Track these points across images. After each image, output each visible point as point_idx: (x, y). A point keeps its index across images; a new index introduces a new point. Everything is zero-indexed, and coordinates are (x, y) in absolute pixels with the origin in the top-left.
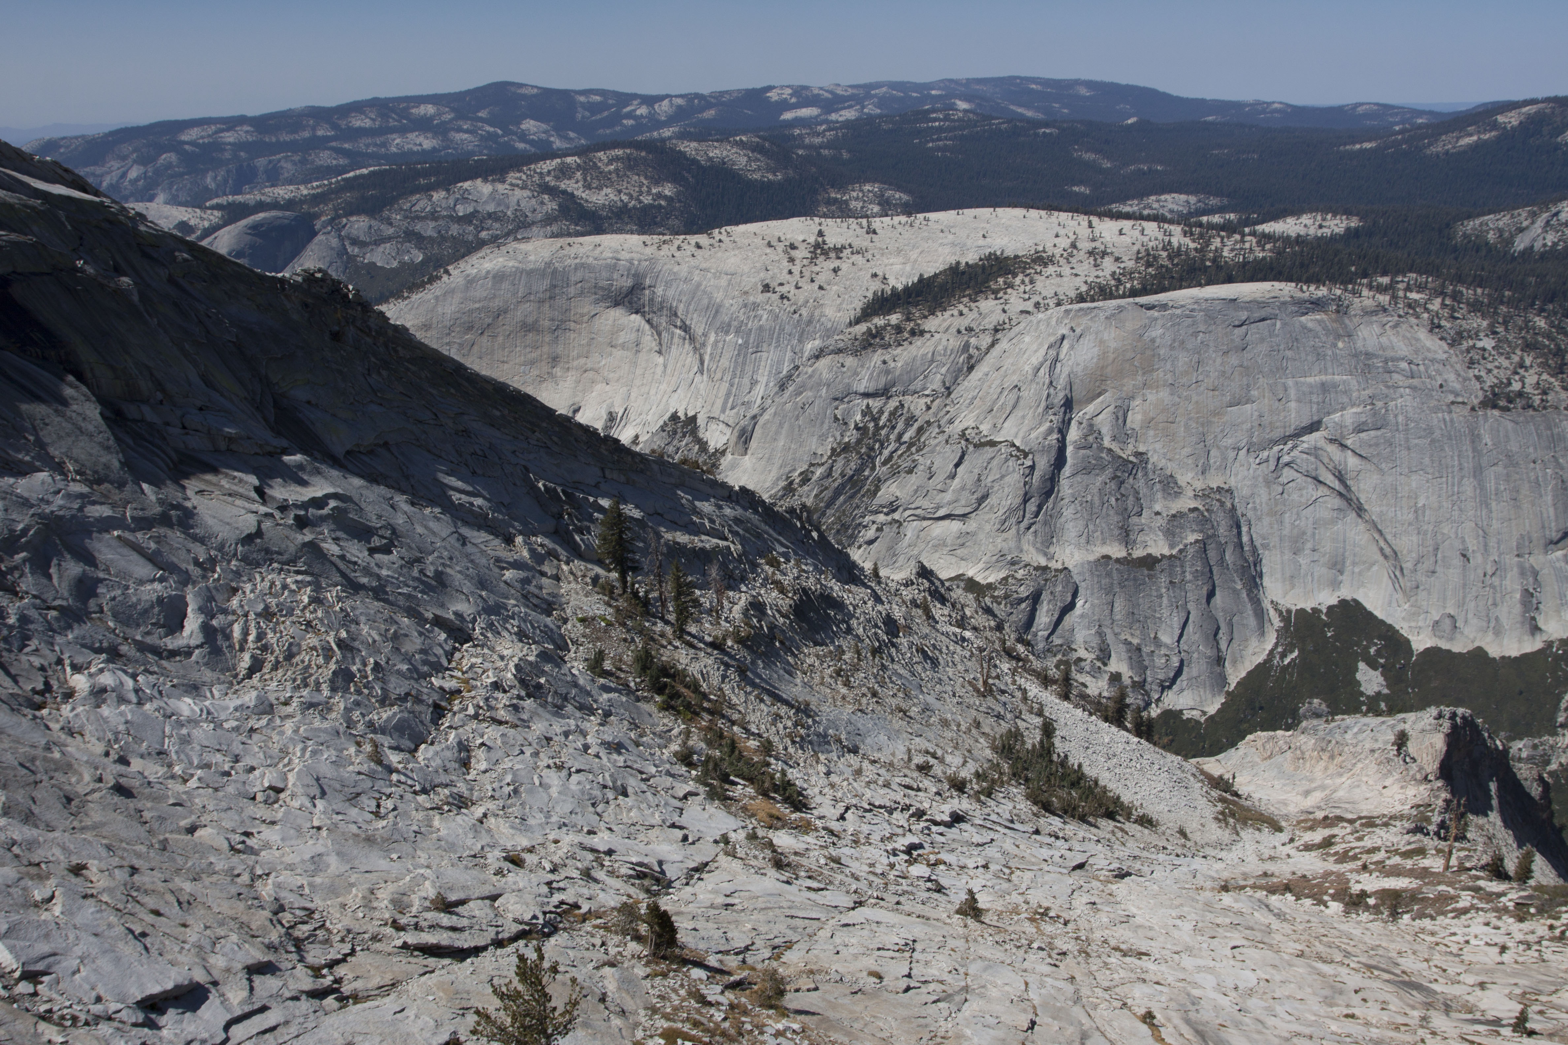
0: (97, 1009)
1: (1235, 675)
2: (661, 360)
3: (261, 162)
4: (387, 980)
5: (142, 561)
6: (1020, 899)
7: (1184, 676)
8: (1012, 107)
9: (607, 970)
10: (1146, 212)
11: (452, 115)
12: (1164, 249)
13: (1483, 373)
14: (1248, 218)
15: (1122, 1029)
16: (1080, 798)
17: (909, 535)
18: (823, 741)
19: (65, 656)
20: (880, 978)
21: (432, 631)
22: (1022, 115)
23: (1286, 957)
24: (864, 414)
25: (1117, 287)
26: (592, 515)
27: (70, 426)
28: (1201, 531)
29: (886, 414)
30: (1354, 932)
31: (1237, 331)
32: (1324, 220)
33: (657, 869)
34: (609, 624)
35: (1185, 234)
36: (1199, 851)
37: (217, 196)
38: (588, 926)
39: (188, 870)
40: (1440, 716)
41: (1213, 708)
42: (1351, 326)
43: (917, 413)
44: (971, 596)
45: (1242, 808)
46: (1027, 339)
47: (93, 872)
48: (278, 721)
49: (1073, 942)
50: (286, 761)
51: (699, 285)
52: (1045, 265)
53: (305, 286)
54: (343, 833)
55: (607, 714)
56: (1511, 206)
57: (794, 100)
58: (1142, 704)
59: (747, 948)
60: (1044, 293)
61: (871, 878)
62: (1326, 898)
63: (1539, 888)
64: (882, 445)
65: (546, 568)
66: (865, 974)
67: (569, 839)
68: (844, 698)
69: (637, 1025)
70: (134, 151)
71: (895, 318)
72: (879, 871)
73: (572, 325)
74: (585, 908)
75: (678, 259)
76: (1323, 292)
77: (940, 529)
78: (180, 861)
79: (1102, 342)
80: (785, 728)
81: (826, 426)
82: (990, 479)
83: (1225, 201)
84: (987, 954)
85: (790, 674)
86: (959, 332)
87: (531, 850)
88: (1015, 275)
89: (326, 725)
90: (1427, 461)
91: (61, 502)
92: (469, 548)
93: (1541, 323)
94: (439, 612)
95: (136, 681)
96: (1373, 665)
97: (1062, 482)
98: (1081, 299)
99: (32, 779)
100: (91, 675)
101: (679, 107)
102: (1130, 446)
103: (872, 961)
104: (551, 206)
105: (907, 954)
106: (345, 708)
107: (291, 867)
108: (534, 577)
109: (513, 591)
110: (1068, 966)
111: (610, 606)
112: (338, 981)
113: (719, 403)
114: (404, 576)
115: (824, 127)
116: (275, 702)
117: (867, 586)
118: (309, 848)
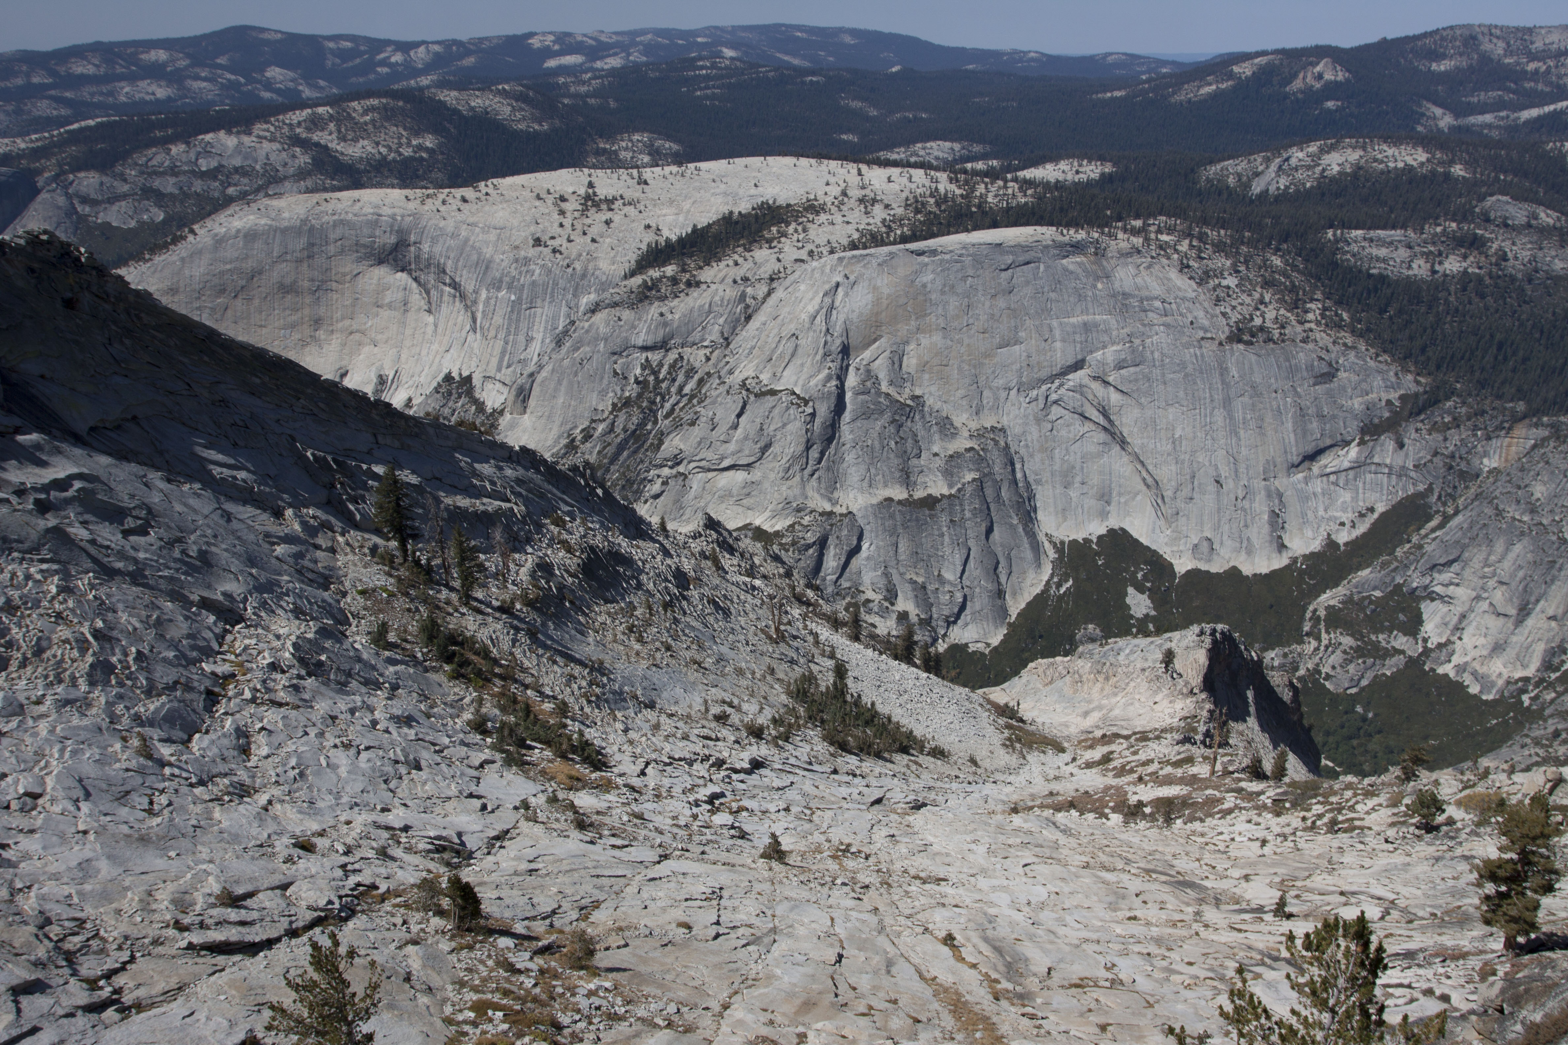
1: (1016, 607)
2: (431, 319)
4: (173, 983)
6: (822, 838)
7: (968, 611)
8: (778, 55)
9: (410, 948)
10: (913, 160)
11: (187, 62)
12: (932, 195)
13: (1228, 310)
14: (1010, 165)
15: (925, 953)
16: (875, 736)
17: (695, 487)
18: (619, 698)
20: (689, 928)
21: (199, 615)
22: (788, 63)
23: (1073, 869)
24: (644, 368)
25: (888, 234)
26: (366, 483)
28: (978, 470)
29: (666, 367)
30: (1133, 840)
31: (1004, 275)
32: (1080, 165)
33: (457, 841)
34: (391, 595)
35: (951, 180)
36: (989, 777)
38: (387, 906)
40: (1202, 633)
41: (996, 640)
42: (1108, 268)
43: (697, 365)
44: (759, 545)
45: (1027, 733)
46: (802, 287)
48: (30, 723)
49: (875, 874)
50: (43, 763)
51: (467, 240)
52: (817, 213)
53: (29, 249)
54: (113, 835)
55: (395, 687)
56: (1248, 152)
57: (557, 47)
58: (929, 640)
59: (554, 912)
60: (818, 242)
61: (675, 830)
62: (1107, 811)
63: (1293, 784)
64: (663, 398)
65: (320, 541)
66: (674, 925)
67: (361, 819)
68: (637, 654)
71: (670, 270)
72: (682, 823)
73: (334, 284)
74: (383, 888)
75: (444, 214)
76: (1081, 235)
77: (725, 480)
79: (875, 288)
80: (580, 688)
81: (605, 382)
82: (772, 428)
83: (988, 148)
84: (793, 895)
85: (582, 633)
86: (735, 282)
87: (322, 834)
88: (788, 224)
89: (86, 722)
90: (1181, 394)
92: (235, 524)
93: (1277, 261)
94: (205, 594)
96: (1141, 589)
97: (843, 428)
98: (853, 246)
101: (437, 54)
102: (907, 390)
103: (681, 912)
104: (303, 159)
105: (715, 902)
106: (107, 702)
107: (56, 877)
108: (307, 551)
109: (286, 567)
110: (872, 898)
111: (391, 576)
112: (118, 991)
113: (494, 361)
114: (164, 558)
115: (589, 75)
116: (25, 702)
117: (655, 541)
118: (76, 854)
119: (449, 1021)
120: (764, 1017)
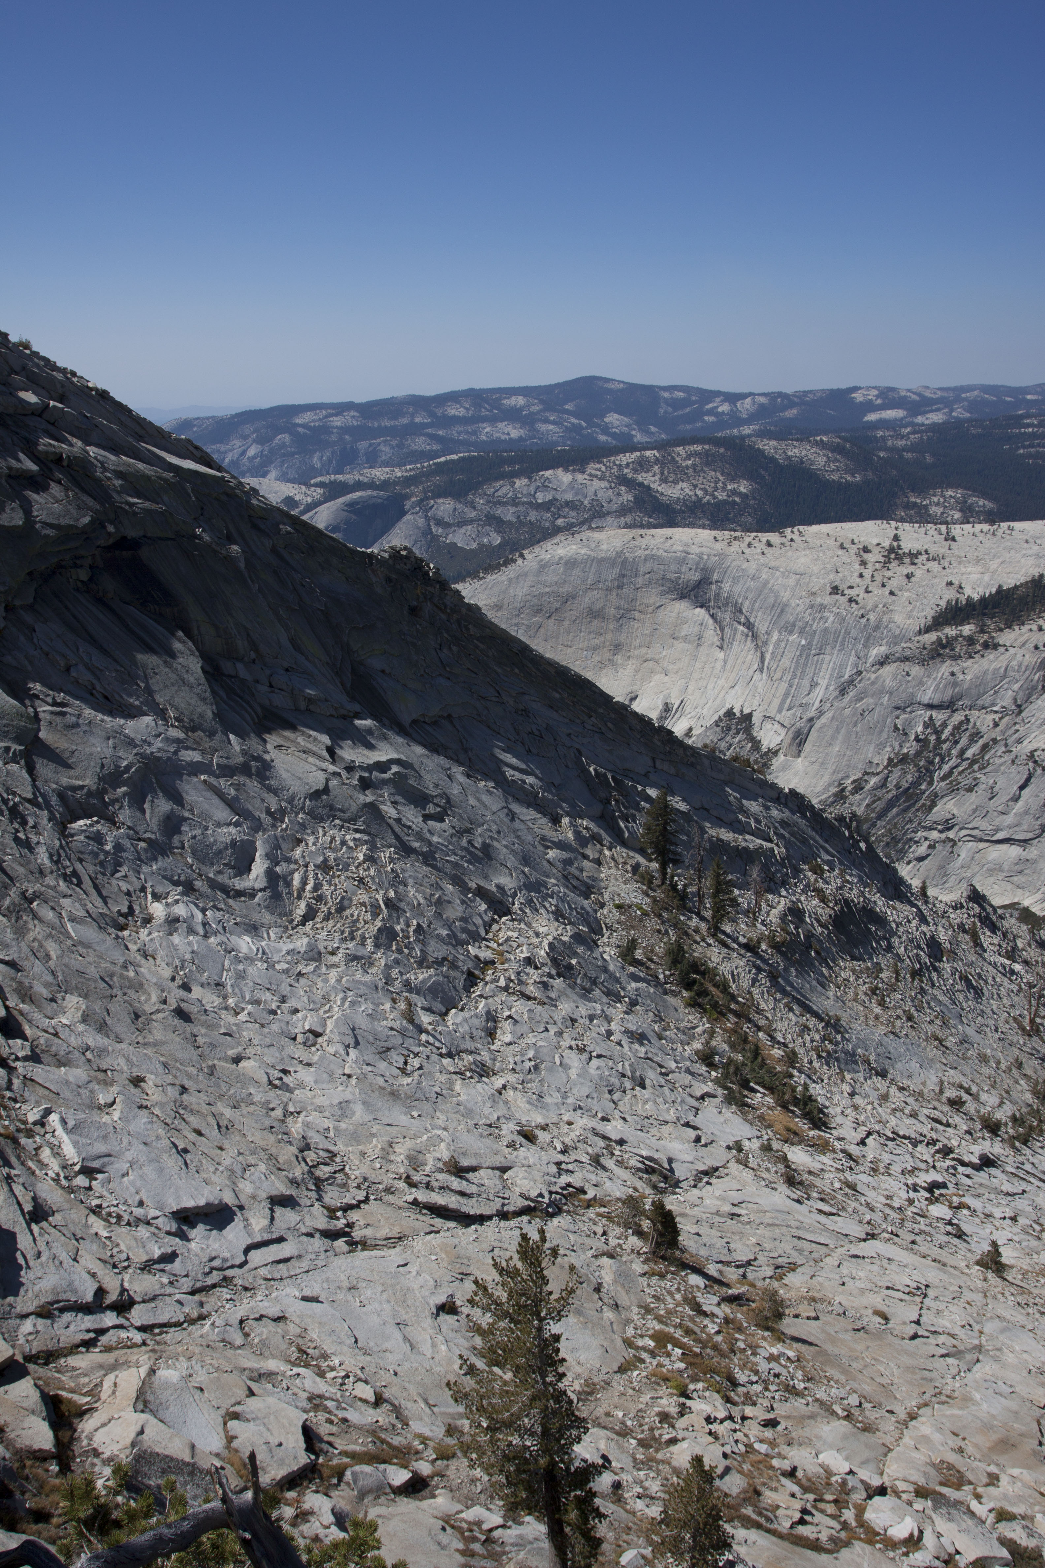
0: (139, 1212)
2: (721, 655)
3: (363, 445)
4: (395, 1232)
5: (222, 805)
9: (605, 1260)
11: (541, 407)
17: (963, 855)
18: (850, 1060)
19: (148, 885)
20: (886, 1319)
21: (474, 901)
24: (926, 726)
26: (638, 804)
27: (175, 676)
29: (950, 728)
33: (666, 1166)
34: (645, 914)
37: (322, 475)
38: (591, 1213)
39: (230, 1097)
43: (983, 729)
44: (1024, 927)
47: (149, 1085)
48: (324, 969)
50: (327, 1007)
51: (766, 583)
54: (371, 1084)
55: (633, 1003)
57: (879, 402)
59: (749, 1263)
61: (887, 1211)
64: (943, 759)
65: (589, 851)
66: (870, 1312)
67: (583, 1122)
68: (877, 1018)
69: (628, 1321)
70: (255, 431)
71: (968, 629)
72: (897, 1205)
73: (637, 614)
74: (590, 1195)
75: (748, 556)
77: (996, 853)
78: (224, 1087)
80: (812, 1041)
81: (884, 735)
84: (1006, 1314)
85: (823, 986)
86: (1037, 647)
87: (545, 1128)
89: (366, 978)
91: (160, 745)
92: (517, 824)
94: (482, 883)
95: (205, 915)
99: (109, 992)
100: (167, 905)
101: (762, 405)
103: (879, 1300)
104: (627, 497)
105: (918, 1299)
106: (386, 965)
107: (320, 1109)
108: (576, 859)
109: (554, 871)
111: (648, 895)
112: (350, 1225)
113: (776, 702)
114: (453, 844)
115: (909, 430)
116: (323, 950)
117: (913, 905)
118: (340, 1093)
119: (628, 1343)
120: (954, 1441)
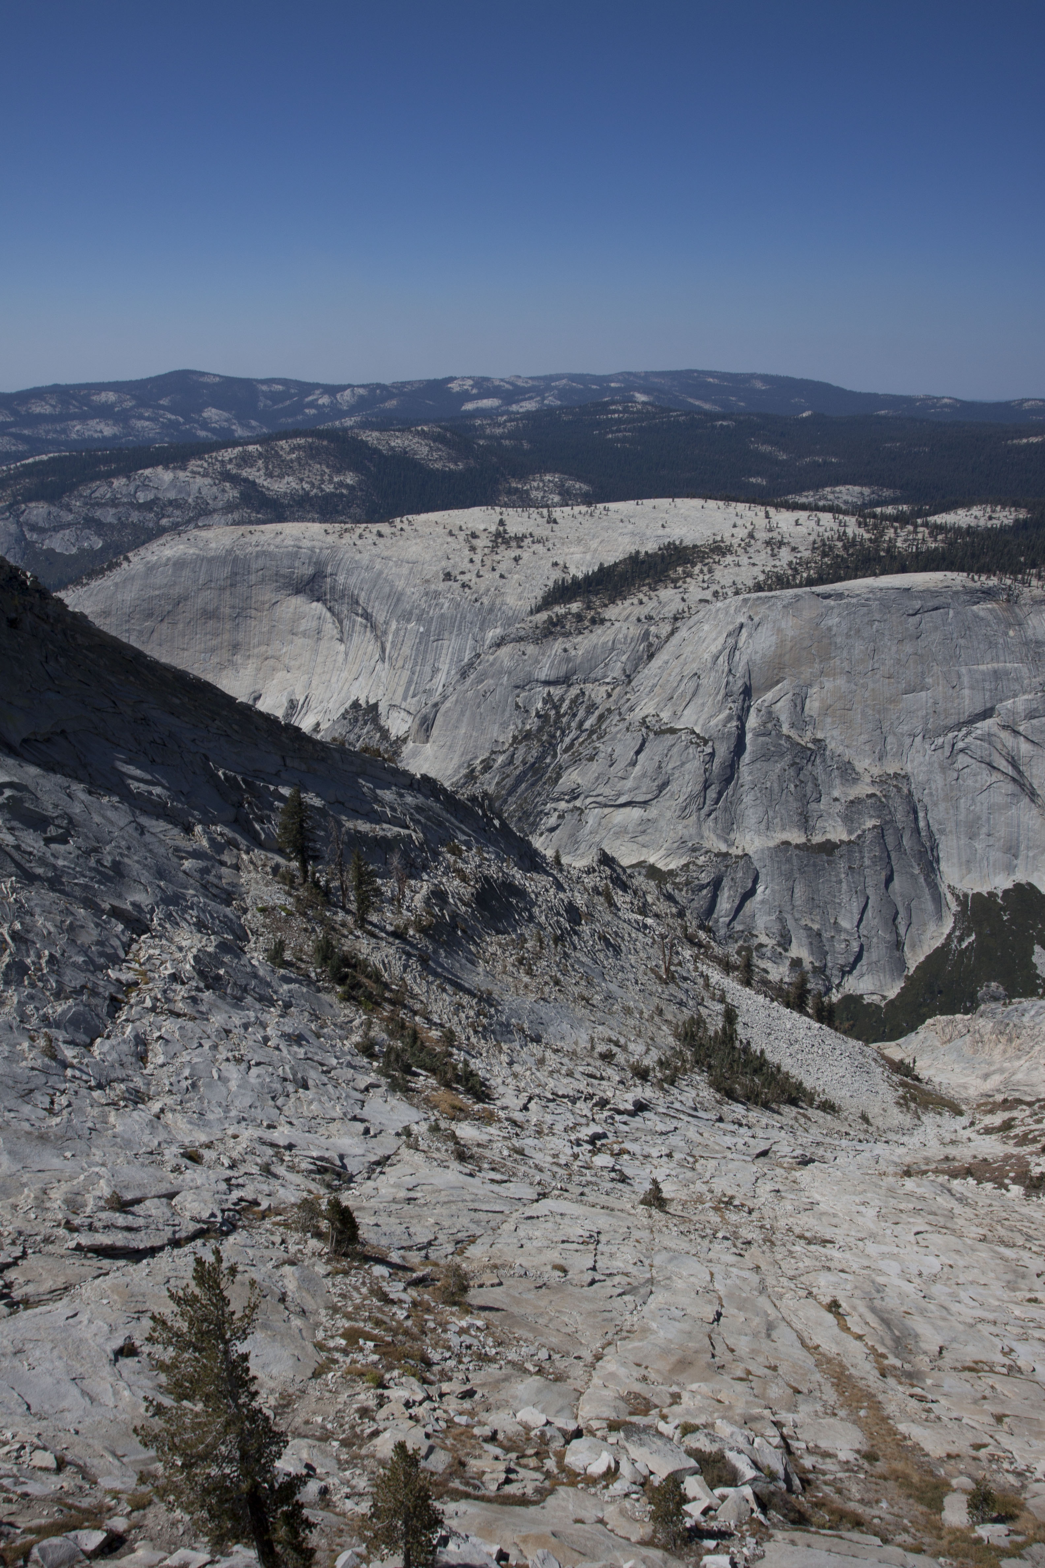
1: (914, 960)
2: (342, 648)
4: (60, 1283)
6: (704, 1188)
7: (864, 961)
8: (690, 400)
9: (287, 1269)
10: (821, 503)
11: (133, 403)
12: (840, 539)
14: (920, 510)
15: (808, 1319)
16: (763, 1085)
17: (591, 822)
18: (506, 1030)
20: (565, 1271)
21: (109, 922)
22: (699, 407)
23: (969, 1242)
24: (545, 702)
25: (794, 576)
26: (272, 804)
28: (879, 817)
29: (567, 702)
30: (1035, 1215)
31: (911, 619)
32: (993, 511)
33: (338, 1163)
34: (290, 914)
35: (859, 524)
36: (881, 1136)
38: (267, 1224)
41: (892, 993)
42: (1021, 615)
43: (598, 701)
44: (652, 883)
45: (924, 1092)
46: (706, 627)
49: (758, 1231)
51: (380, 573)
52: (724, 555)
54: (15, 1131)
55: (287, 1005)
57: (475, 391)
58: (823, 989)
59: (430, 1244)
60: (723, 582)
61: (555, 1169)
62: (1007, 1181)
64: (563, 732)
65: (226, 857)
66: (549, 1267)
67: (248, 1134)
68: (526, 986)
69: (317, 1325)
71: (575, 607)
72: (563, 1162)
73: (253, 612)
74: (264, 1205)
75: (360, 548)
76: (993, 581)
77: (620, 816)
79: (779, 630)
80: (467, 1018)
81: (507, 714)
82: (670, 766)
83: (898, 493)
84: (672, 1244)
85: (473, 963)
86: (639, 620)
87: (209, 1146)
88: (694, 565)
92: (148, 838)
94: (116, 903)
97: (742, 769)
98: (759, 588)
101: (361, 397)
102: (809, 733)
103: (557, 1254)
104: (232, 493)
105: (592, 1247)
106: (19, 1002)
108: (213, 866)
109: (192, 881)
110: (754, 1255)
111: (291, 895)
112: (9, 1285)
113: (401, 691)
114: (80, 866)
115: (505, 418)
117: (549, 875)
119: (320, 1347)
120: (638, 1373)
